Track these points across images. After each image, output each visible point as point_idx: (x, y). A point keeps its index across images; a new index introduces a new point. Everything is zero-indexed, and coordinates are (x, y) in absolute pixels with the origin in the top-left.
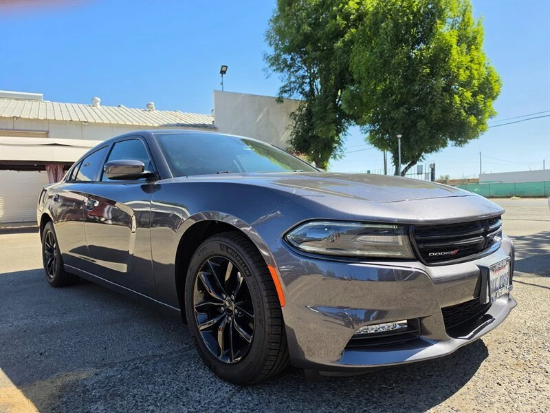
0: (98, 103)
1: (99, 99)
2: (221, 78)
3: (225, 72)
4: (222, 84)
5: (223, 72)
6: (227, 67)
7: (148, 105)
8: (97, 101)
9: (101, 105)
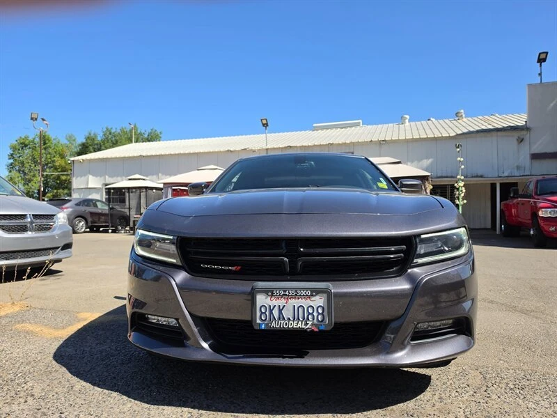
0: (407, 121)
1: (408, 117)
2: (539, 68)
3: (544, 60)
4: (540, 74)
5: (541, 60)
6: (547, 53)
7: (457, 114)
8: (406, 118)
9: (409, 122)
